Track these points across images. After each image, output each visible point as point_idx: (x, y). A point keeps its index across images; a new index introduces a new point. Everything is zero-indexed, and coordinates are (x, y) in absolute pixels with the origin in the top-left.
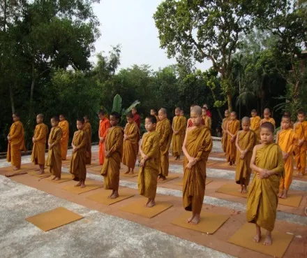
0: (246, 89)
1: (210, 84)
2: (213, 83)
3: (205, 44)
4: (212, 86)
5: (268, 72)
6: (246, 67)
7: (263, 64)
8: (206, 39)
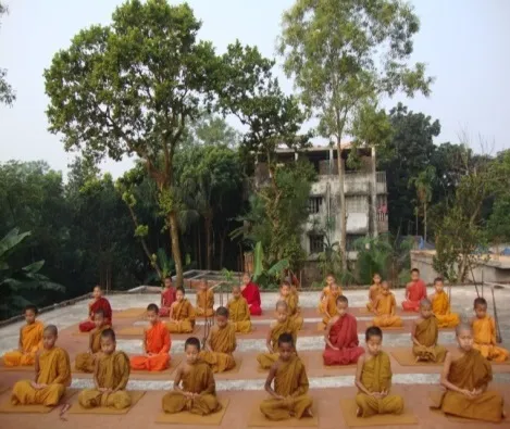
0: (183, 205)
1: (128, 197)
2: (132, 196)
3: (124, 129)
4: (130, 201)
5: (219, 180)
6: (182, 171)
7: (211, 167)
8: (126, 122)
